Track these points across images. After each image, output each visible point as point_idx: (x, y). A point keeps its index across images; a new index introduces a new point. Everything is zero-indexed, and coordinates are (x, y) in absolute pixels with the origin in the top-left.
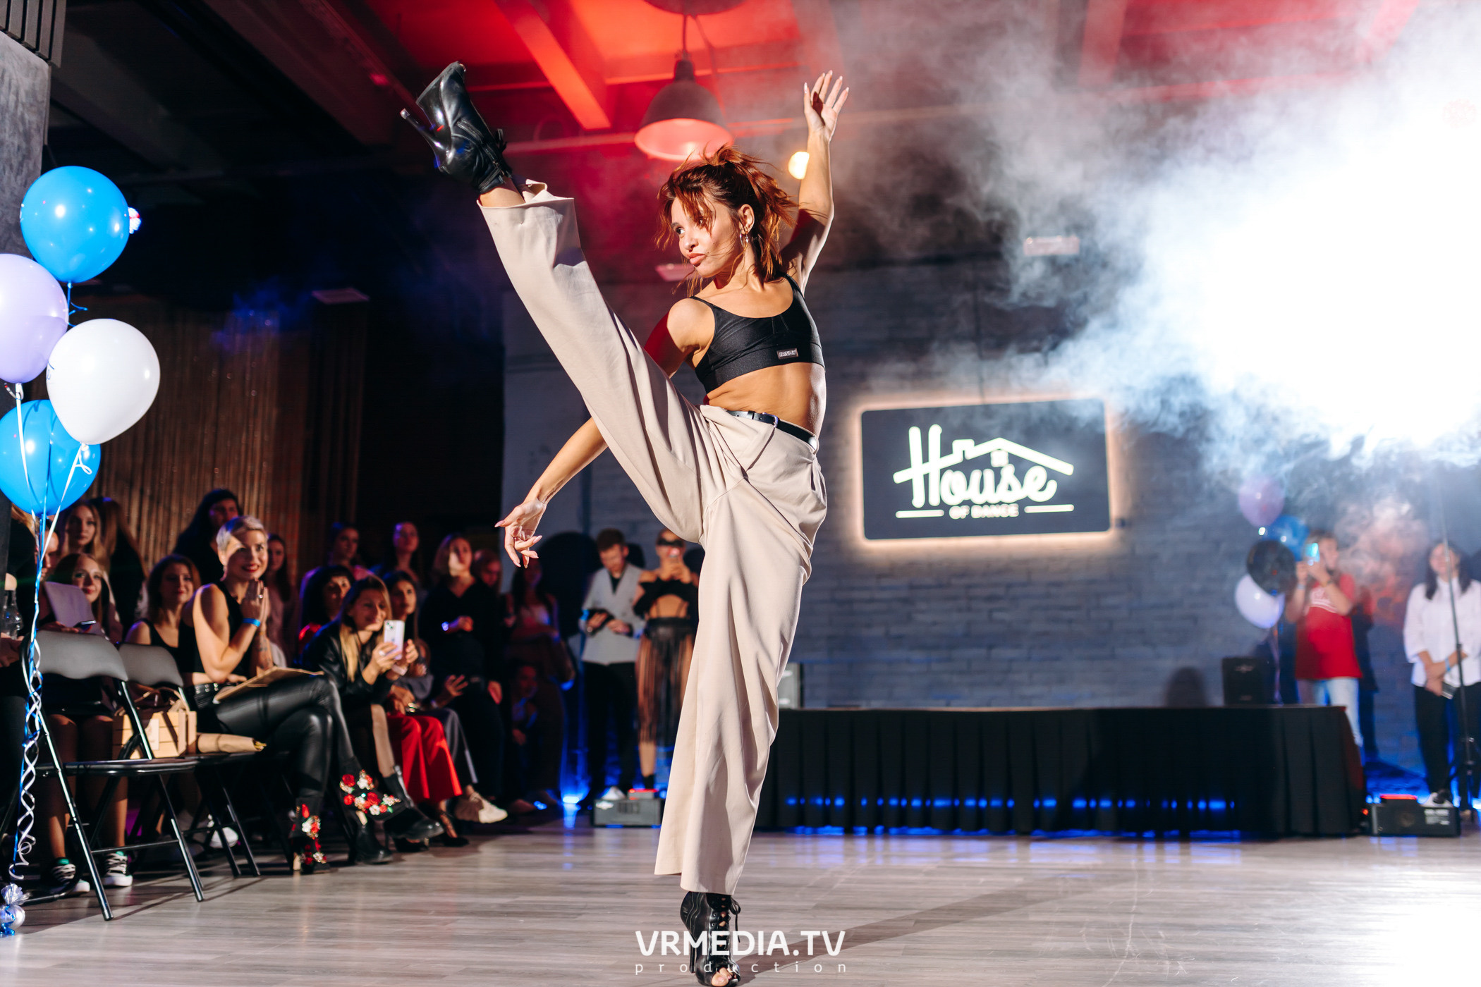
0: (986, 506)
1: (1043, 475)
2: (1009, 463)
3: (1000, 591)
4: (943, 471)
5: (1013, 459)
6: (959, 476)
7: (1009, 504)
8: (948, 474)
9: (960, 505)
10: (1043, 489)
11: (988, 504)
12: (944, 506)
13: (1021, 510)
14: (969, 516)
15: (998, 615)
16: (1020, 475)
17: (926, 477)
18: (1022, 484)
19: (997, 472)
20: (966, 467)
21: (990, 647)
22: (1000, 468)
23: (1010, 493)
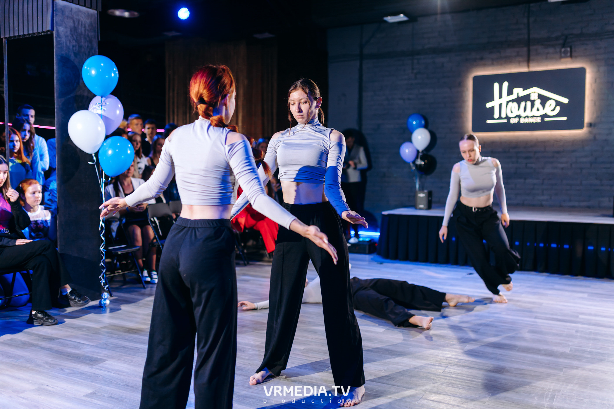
0: (527, 118)
1: (553, 103)
2: (539, 98)
3: (531, 155)
4: (508, 102)
5: (540, 96)
6: (515, 104)
7: (537, 117)
8: (510, 103)
9: (515, 117)
10: (553, 110)
11: (527, 117)
12: (508, 118)
13: (542, 119)
14: (519, 122)
15: (529, 165)
16: (543, 104)
17: (500, 105)
18: (544, 108)
19: (533, 103)
20: (519, 100)
21: (525, 179)
22: (534, 101)
23: (538, 112)
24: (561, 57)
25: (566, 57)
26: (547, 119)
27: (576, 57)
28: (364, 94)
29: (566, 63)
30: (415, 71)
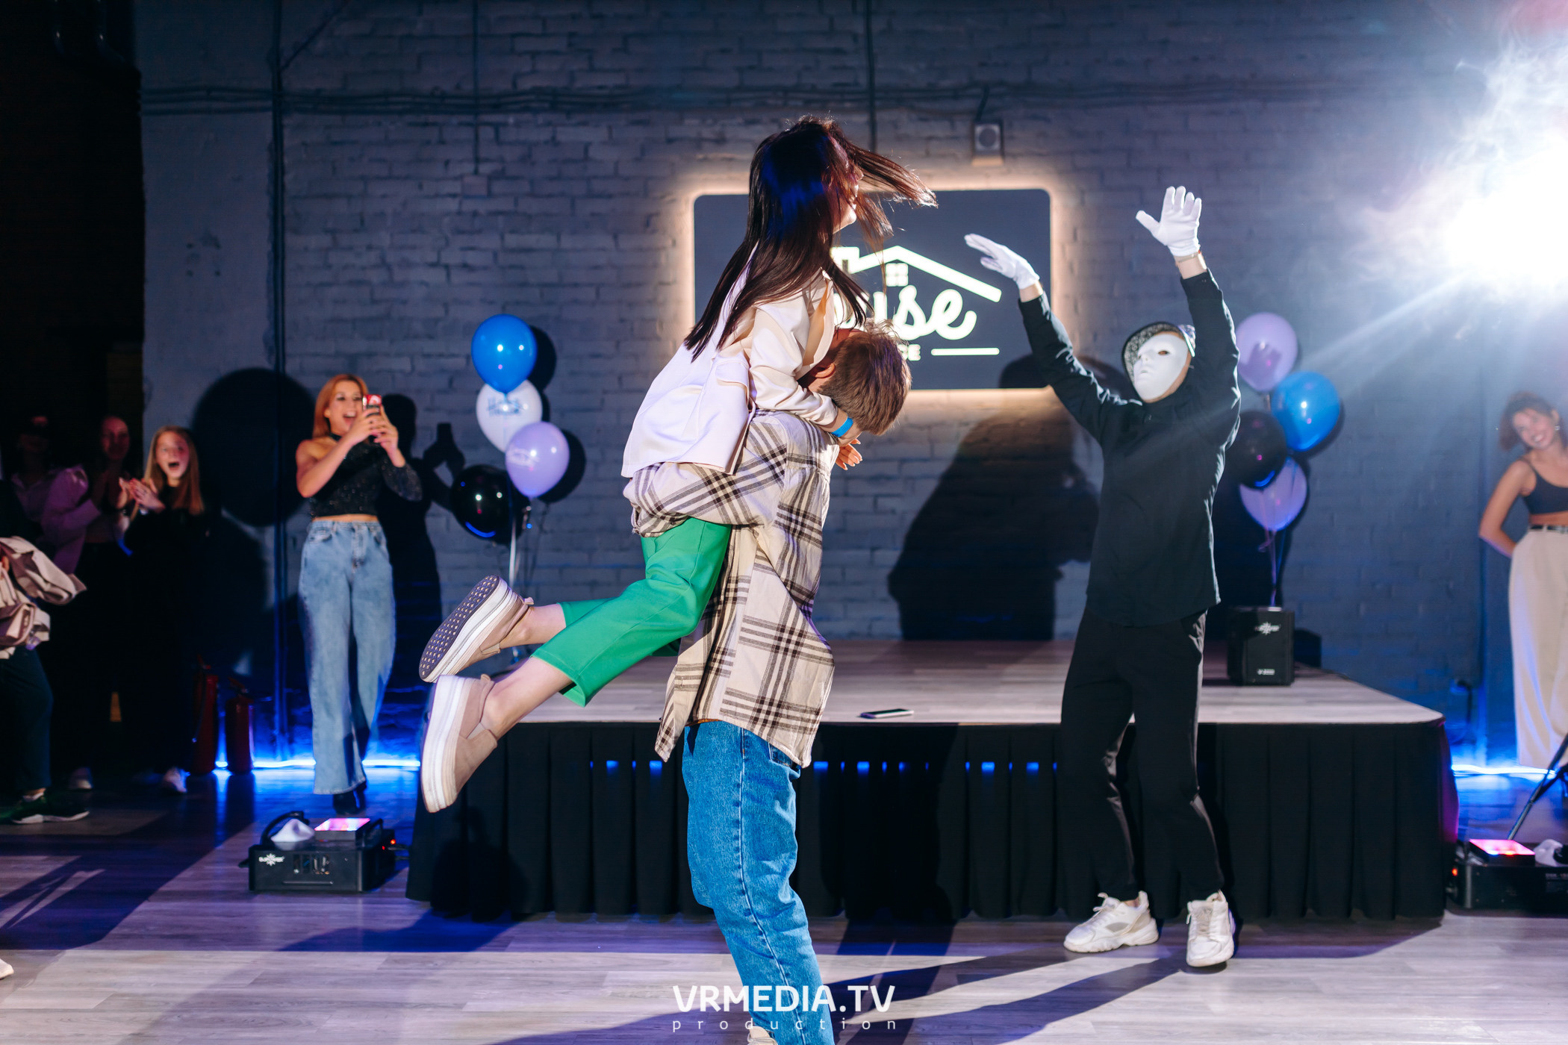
1: (956, 300)
2: (909, 284)
3: (890, 469)
5: (915, 276)
7: (908, 343)
10: (957, 323)
13: (925, 352)
15: (886, 503)
16: (926, 302)
18: (928, 315)
19: (893, 296)
21: (873, 549)
22: (899, 289)
23: (908, 327)
24: (974, 154)
25: (988, 153)
26: (937, 352)
27: (1014, 156)
28: (291, 240)
29: (985, 174)
30: (485, 168)
